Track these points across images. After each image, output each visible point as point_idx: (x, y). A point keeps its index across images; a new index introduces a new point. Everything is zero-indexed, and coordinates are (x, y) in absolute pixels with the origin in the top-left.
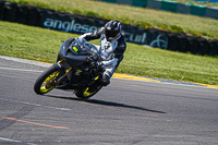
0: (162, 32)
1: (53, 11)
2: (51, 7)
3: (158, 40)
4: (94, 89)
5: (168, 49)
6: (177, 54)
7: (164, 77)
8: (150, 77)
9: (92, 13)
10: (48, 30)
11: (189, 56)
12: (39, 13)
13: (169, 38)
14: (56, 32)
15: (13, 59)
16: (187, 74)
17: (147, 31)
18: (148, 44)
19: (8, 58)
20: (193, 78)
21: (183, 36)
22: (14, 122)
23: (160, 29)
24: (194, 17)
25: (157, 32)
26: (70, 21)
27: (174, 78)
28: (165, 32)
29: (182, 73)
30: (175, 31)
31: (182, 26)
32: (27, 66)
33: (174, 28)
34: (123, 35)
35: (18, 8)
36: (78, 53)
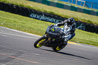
0: (83, 23)
1: (35, 10)
2: (34, 9)
3: (81, 26)
4: (61, 48)
5: (85, 30)
6: (89, 33)
7: (83, 43)
8: (76, 42)
9: (52, 12)
10: (32, 19)
11: (95, 34)
12: (28, 11)
13: (86, 26)
14: (35, 20)
15: (15, 30)
16: (93, 42)
17: (76, 22)
19: (13, 30)
20: (96, 44)
21: (92, 25)
22: (14, 59)
23: (82, 21)
25: (81, 23)
26: (42, 15)
27: (87, 44)
28: (84, 23)
29: (91, 41)
30: (89, 23)
31: (92, 21)
32: (22, 34)
33: (88, 21)
34: (74, 24)
35: (19, 8)
36: (55, 32)
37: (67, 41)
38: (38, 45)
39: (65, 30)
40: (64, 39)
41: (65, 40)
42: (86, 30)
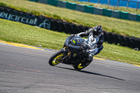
0: (47, 18)
5: (50, 29)
6: (56, 33)
7: (47, 47)
8: (38, 46)
13: (52, 23)
17: (37, 17)
18: (38, 26)
21: (60, 22)
23: (46, 16)
24: (68, 10)
25: (44, 18)
27: (53, 48)
28: (49, 18)
29: (59, 45)
30: (56, 18)
31: (60, 16)
33: (55, 16)
36: (76, 44)
37: (93, 56)
38: (54, 62)
39: (89, 42)
40: (88, 53)
41: (90, 55)
42: (52, 29)
